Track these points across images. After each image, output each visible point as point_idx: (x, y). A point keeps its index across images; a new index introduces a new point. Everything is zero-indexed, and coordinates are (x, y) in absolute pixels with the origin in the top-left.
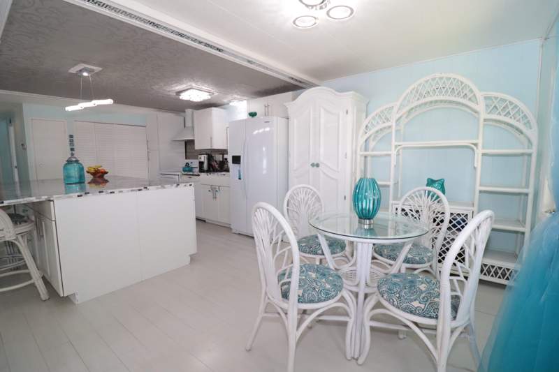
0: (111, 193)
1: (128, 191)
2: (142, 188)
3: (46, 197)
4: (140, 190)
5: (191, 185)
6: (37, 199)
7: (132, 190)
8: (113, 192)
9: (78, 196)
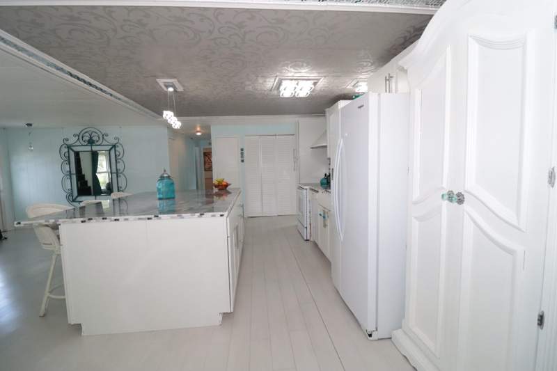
0: (115, 220)
1: (135, 220)
2: (152, 216)
3: (53, 221)
4: (149, 219)
5: (222, 215)
6: (46, 221)
7: (140, 219)
8: (118, 220)
9: (82, 222)
